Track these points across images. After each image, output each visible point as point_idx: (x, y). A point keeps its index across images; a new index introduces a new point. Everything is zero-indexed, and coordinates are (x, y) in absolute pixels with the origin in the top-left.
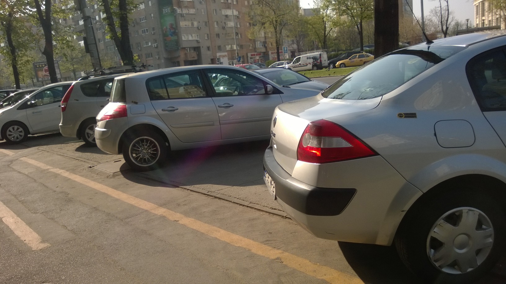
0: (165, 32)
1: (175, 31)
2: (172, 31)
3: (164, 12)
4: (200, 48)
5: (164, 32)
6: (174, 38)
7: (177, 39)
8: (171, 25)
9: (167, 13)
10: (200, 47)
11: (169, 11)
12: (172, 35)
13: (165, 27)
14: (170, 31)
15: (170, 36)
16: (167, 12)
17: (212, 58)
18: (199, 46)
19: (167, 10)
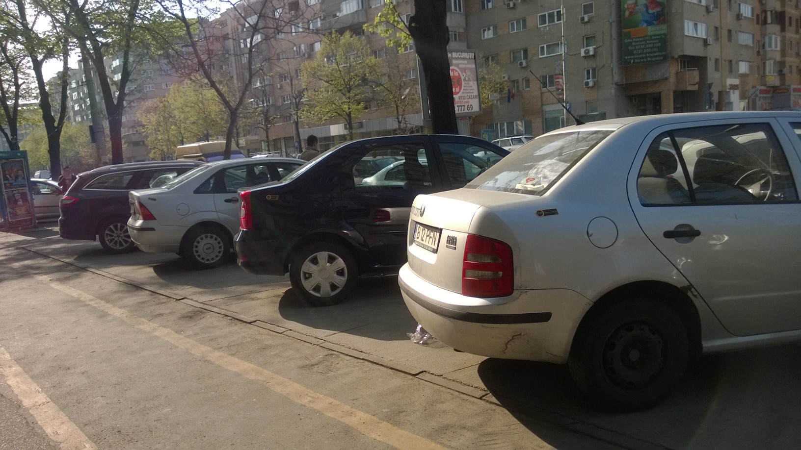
0: (631, 13)
1: (663, 10)
2: (651, 11)
4: (706, 61)
5: (626, 13)
6: (656, 30)
7: (665, 32)
10: (706, 58)
12: (649, 23)
14: (647, 10)
15: (645, 25)
17: (720, 90)
18: (705, 56)
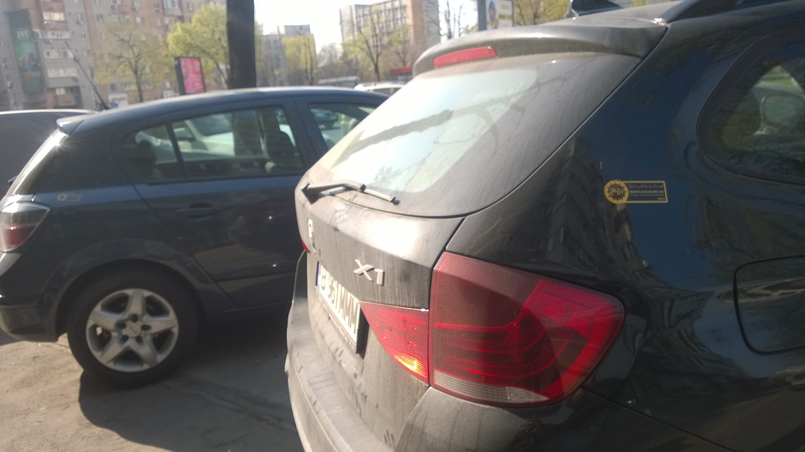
0: (23, 65)
1: (37, 64)
2: (32, 64)
3: (19, 36)
4: (80, 89)
5: (21, 65)
6: (36, 74)
8: (31, 56)
9: (23, 38)
10: (79, 87)
11: (26, 35)
12: (32, 70)
13: (21, 59)
14: (30, 64)
15: (30, 71)
16: (23, 35)
18: (77, 85)
19: (22, 33)
